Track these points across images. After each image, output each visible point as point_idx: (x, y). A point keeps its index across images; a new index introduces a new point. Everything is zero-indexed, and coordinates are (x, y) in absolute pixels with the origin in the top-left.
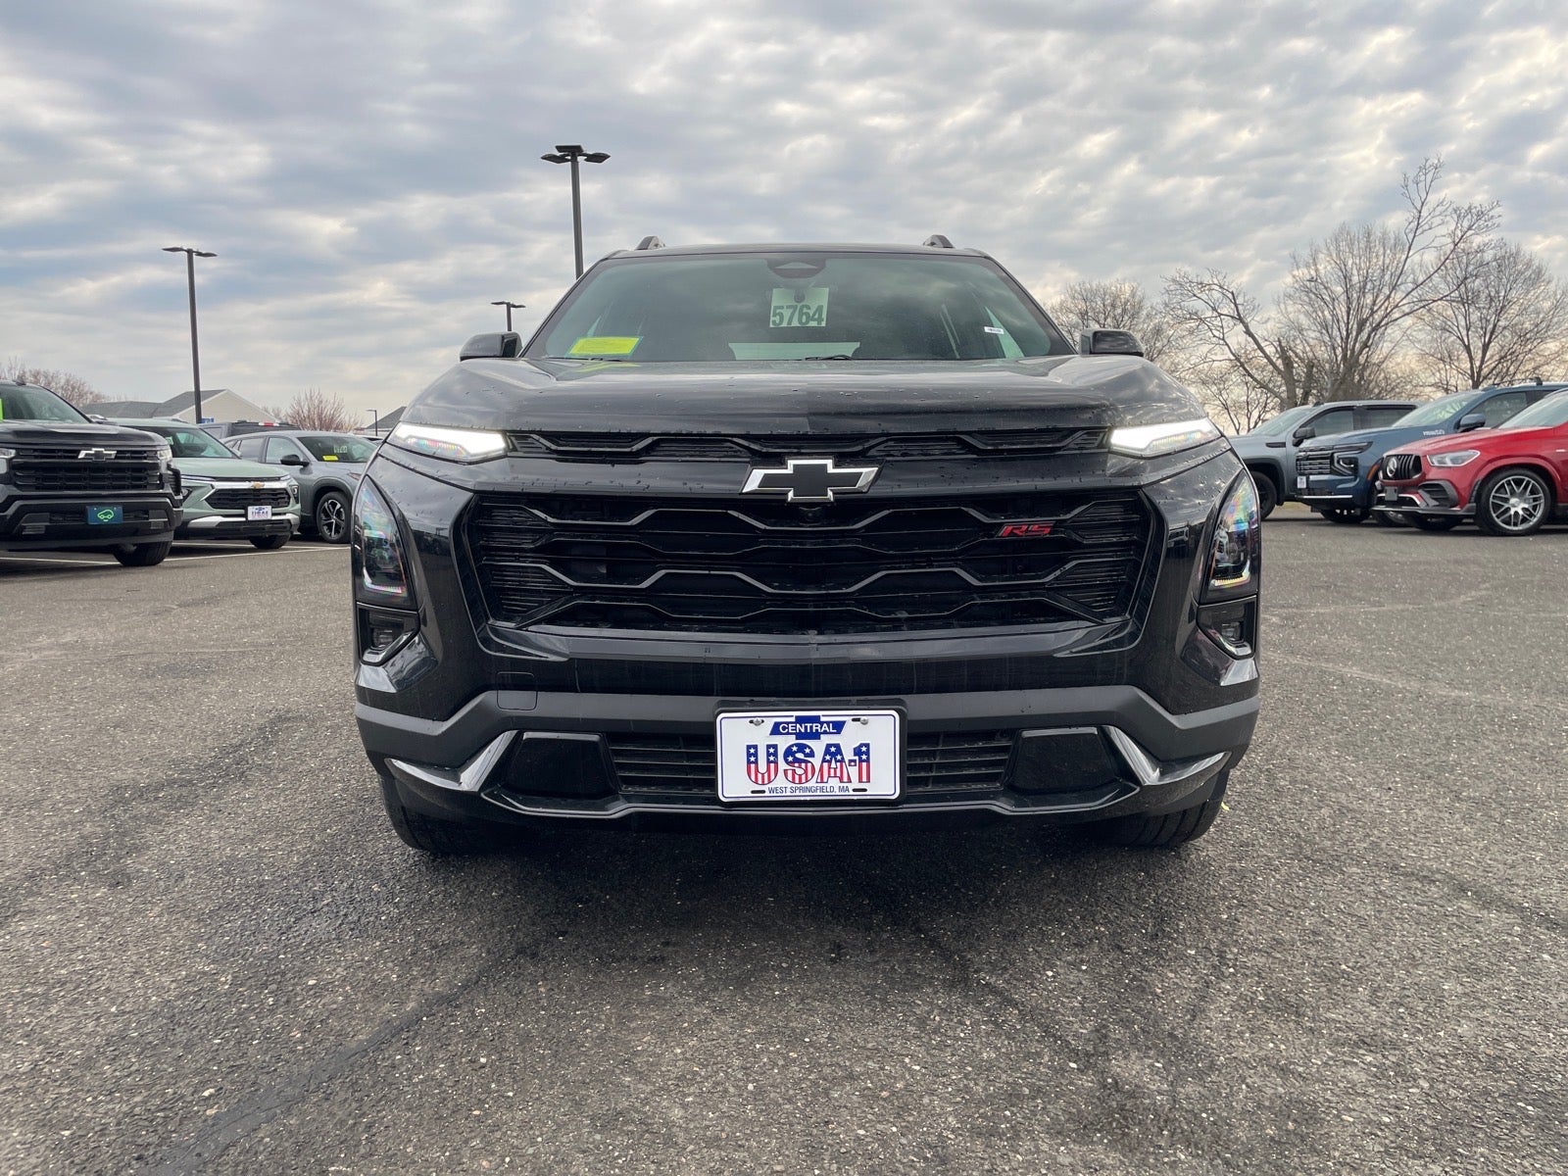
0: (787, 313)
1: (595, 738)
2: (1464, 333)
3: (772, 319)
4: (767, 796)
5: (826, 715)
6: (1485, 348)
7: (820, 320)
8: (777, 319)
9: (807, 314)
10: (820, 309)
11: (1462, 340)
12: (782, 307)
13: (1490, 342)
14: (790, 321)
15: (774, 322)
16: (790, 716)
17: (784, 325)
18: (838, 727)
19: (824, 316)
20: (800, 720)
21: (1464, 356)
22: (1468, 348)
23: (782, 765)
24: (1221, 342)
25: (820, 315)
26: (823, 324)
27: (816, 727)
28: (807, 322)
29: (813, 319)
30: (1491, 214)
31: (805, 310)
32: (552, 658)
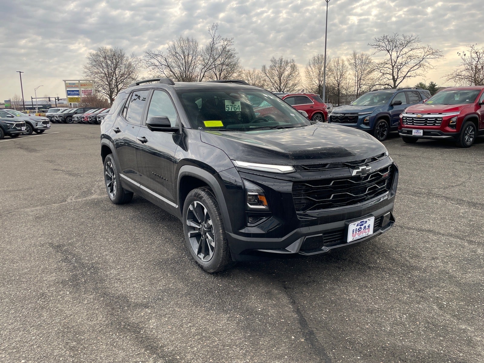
0: (230, 107)
1: (321, 235)
2: (215, 70)
3: (226, 109)
4: (355, 239)
5: (365, 220)
6: (220, 75)
7: (239, 109)
8: (228, 109)
9: (236, 107)
10: (239, 106)
11: (214, 72)
12: (228, 105)
13: (221, 73)
14: (231, 110)
15: (227, 110)
16: (359, 222)
17: (230, 110)
18: (366, 222)
19: (240, 108)
20: (361, 222)
21: (215, 77)
22: (216, 74)
23: (357, 232)
24: (162, 73)
25: (239, 108)
26: (240, 110)
27: (363, 223)
28: (236, 110)
29: (238, 109)
30: (232, 41)
31: (235, 106)
32: (314, 218)
